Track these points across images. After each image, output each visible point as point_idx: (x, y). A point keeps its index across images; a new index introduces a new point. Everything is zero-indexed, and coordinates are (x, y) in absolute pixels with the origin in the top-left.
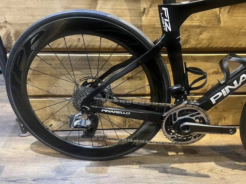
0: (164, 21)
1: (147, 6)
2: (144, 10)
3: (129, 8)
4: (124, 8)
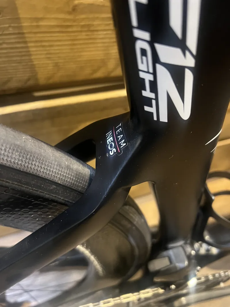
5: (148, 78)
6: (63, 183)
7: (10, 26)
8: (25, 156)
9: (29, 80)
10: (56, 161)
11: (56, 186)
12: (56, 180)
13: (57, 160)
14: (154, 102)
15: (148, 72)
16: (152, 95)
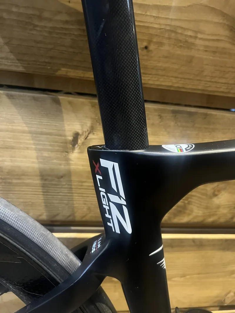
0: (109, 200)
1: (82, 128)
2: (74, 138)
3: (33, 129)
4: (19, 128)
5: (107, 208)
6: (61, 264)
7: (66, 184)
8: (45, 240)
9: (70, 216)
10: (60, 249)
11: (57, 265)
12: (58, 260)
13: (62, 248)
14: (111, 220)
15: (106, 205)
16: (110, 217)
